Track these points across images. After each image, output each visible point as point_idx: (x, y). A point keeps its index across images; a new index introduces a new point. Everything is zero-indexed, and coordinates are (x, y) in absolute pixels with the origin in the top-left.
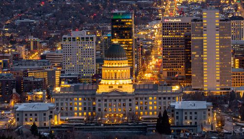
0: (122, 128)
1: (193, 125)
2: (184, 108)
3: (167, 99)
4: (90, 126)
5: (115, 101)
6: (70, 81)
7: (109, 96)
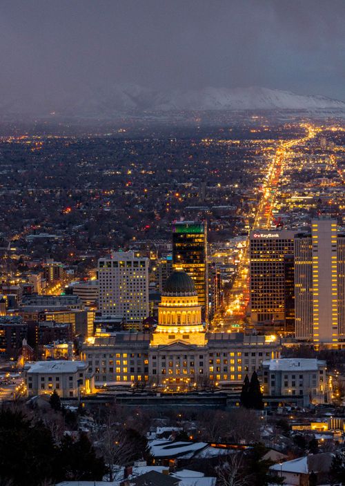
0: (188, 400)
2: (283, 370)
3: (257, 355)
4: (140, 396)
5: (179, 358)
6: (110, 327)
7: (169, 351)
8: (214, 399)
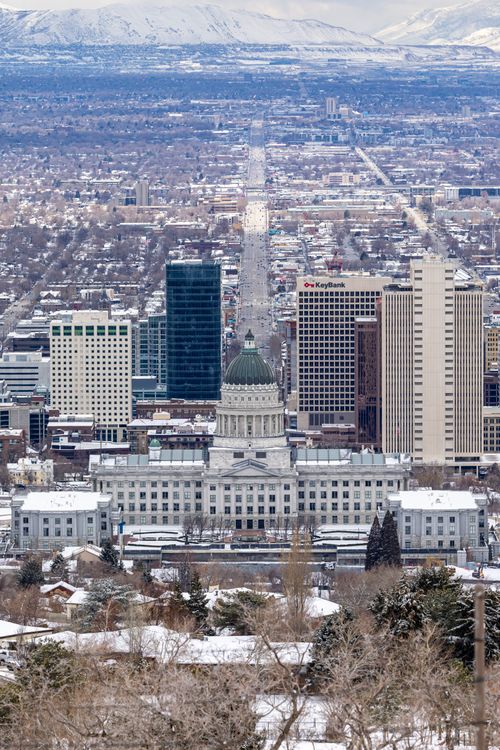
0: (275, 554)
1: (444, 548)
3: (374, 485)
4: (199, 548)
5: (251, 488)
7: (236, 477)
8: (315, 553)
